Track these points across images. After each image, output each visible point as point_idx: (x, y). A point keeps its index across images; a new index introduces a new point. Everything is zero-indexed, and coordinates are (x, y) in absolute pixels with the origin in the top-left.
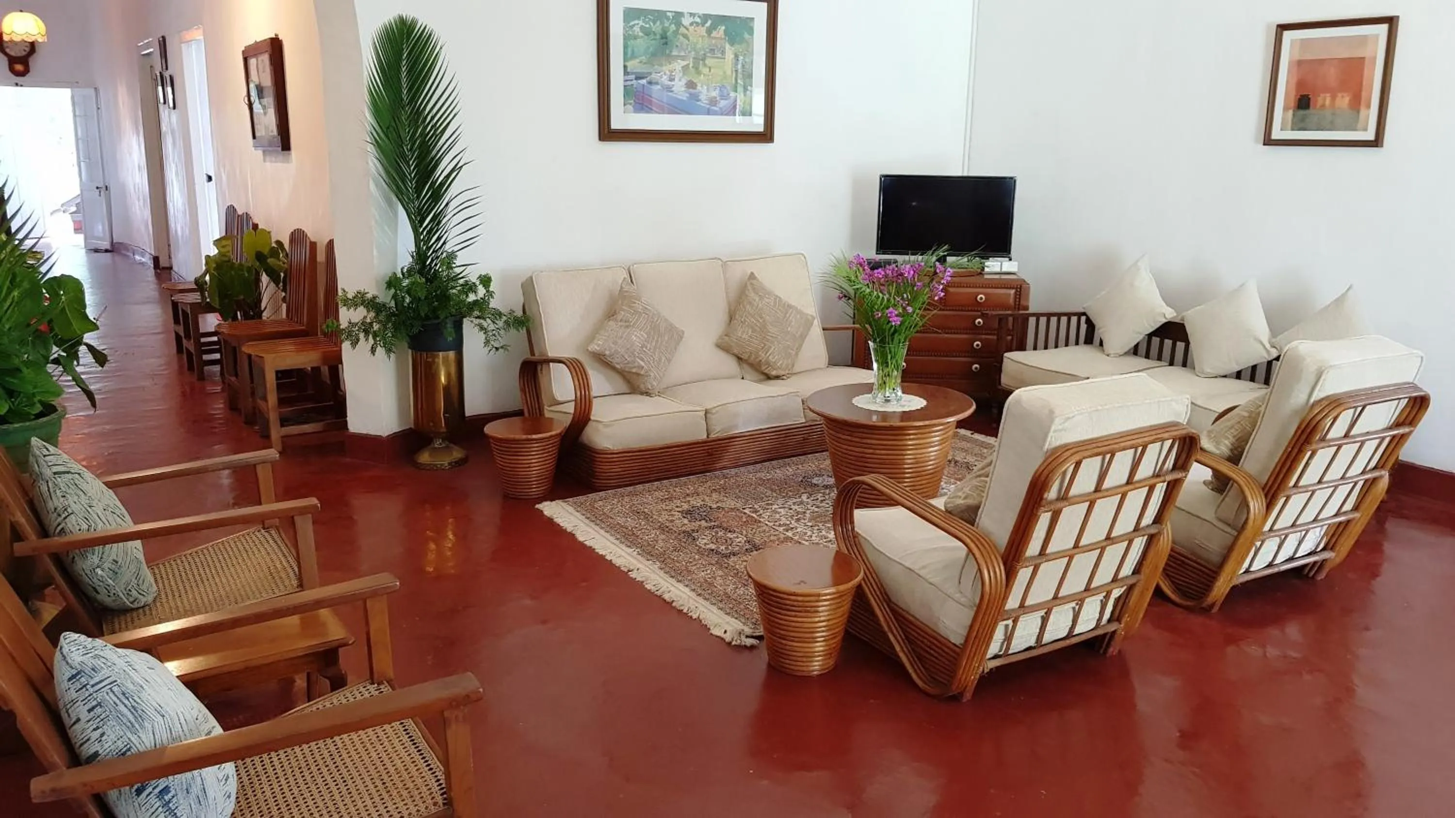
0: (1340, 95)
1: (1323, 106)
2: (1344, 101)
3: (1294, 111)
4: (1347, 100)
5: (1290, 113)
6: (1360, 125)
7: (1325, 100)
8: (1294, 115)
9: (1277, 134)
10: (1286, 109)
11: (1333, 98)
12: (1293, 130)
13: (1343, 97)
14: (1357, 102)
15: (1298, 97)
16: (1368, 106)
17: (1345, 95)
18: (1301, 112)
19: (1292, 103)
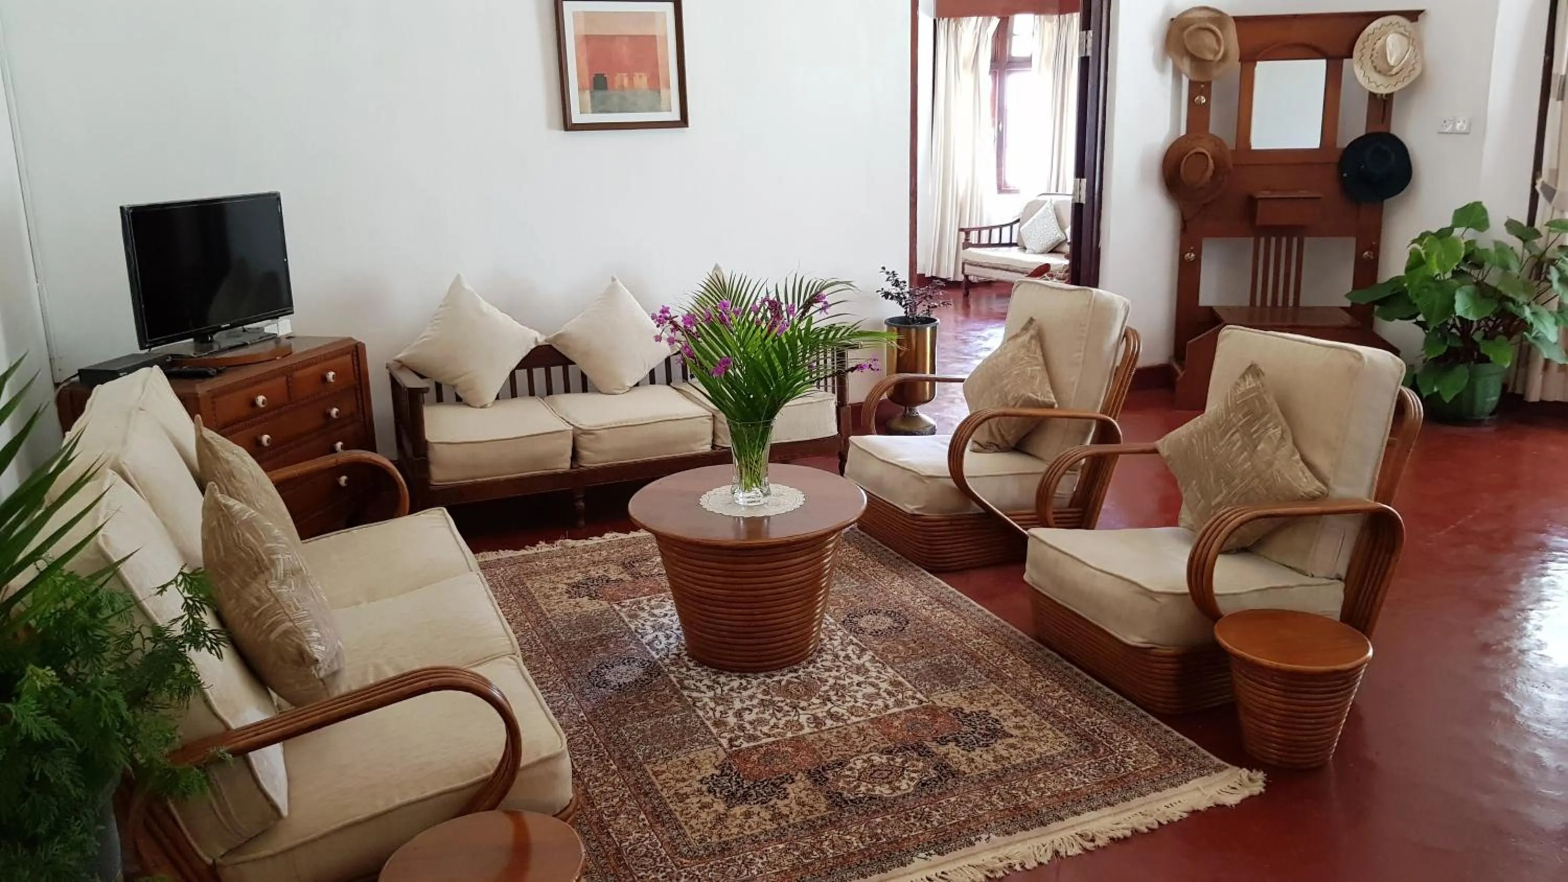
0: (637, 75)
1: (622, 87)
2: (642, 81)
3: (591, 92)
4: (645, 79)
5: (587, 94)
6: (663, 107)
7: (622, 81)
8: (592, 97)
9: (577, 118)
10: (581, 89)
11: (631, 79)
12: (593, 112)
13: (640, 77)
14: (655, 83)
15: (593, 76)
16: (668, 86)
17: (643, 74)
18: (599, 94)
19: (587, 82)
